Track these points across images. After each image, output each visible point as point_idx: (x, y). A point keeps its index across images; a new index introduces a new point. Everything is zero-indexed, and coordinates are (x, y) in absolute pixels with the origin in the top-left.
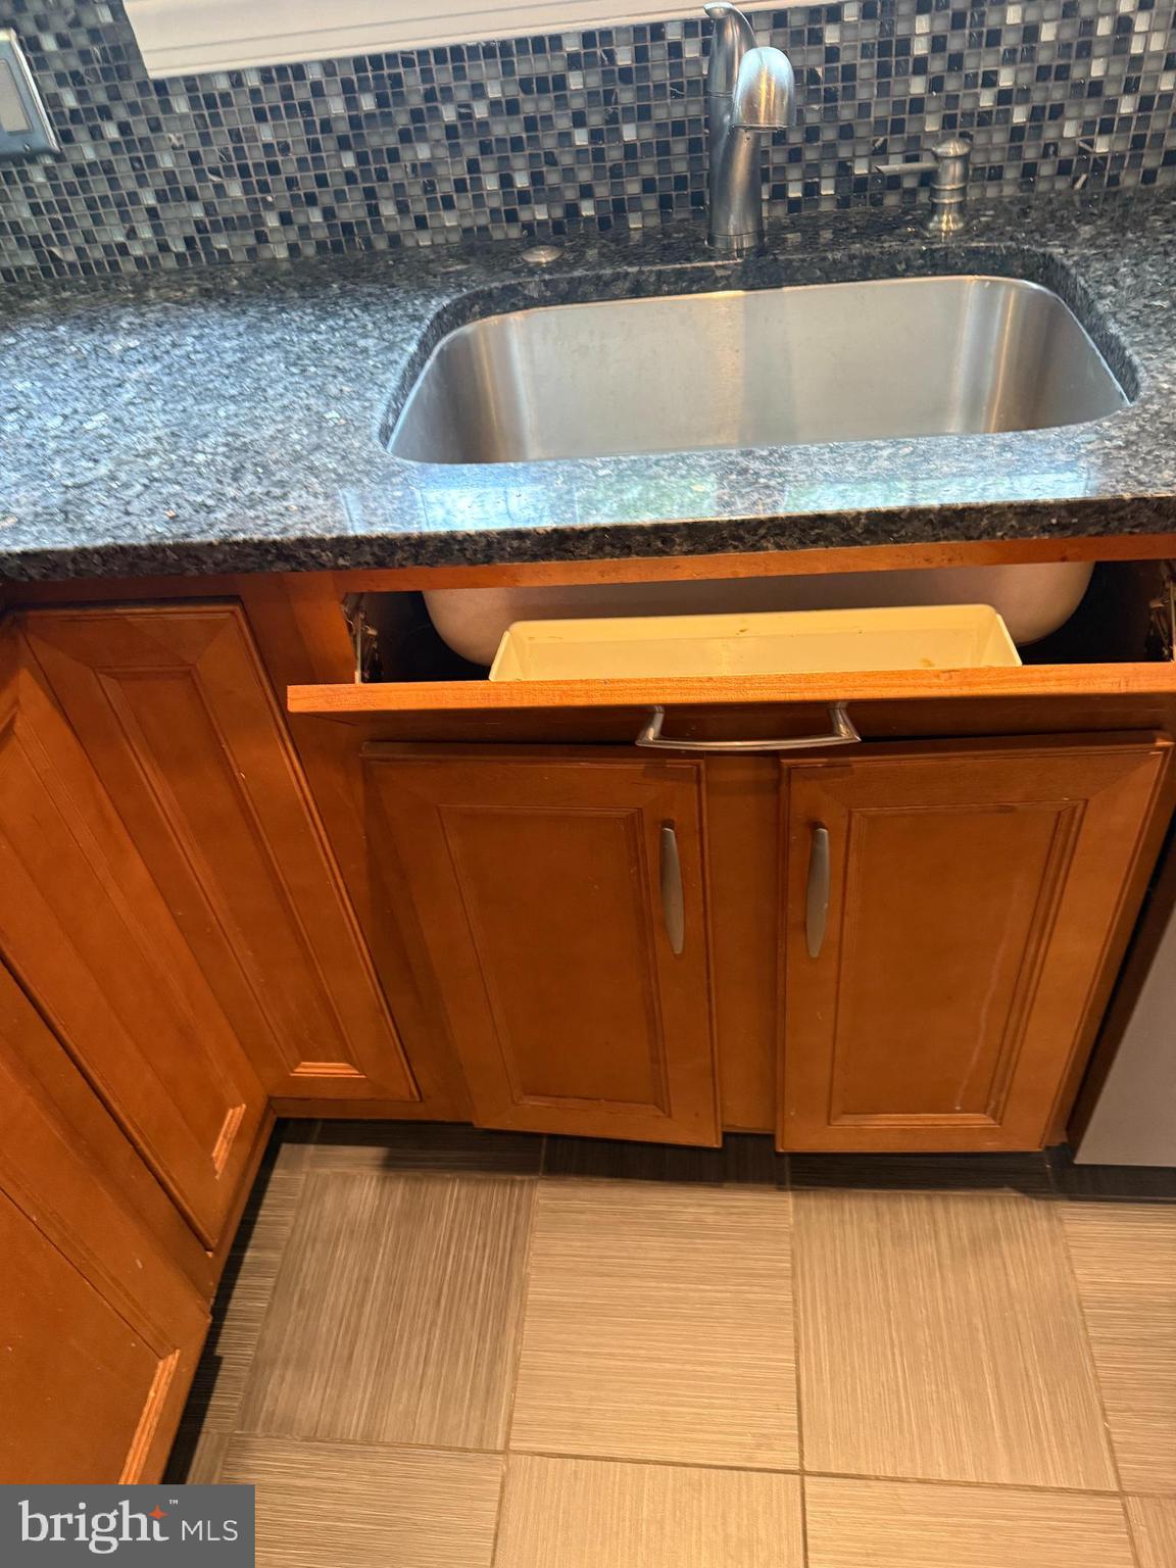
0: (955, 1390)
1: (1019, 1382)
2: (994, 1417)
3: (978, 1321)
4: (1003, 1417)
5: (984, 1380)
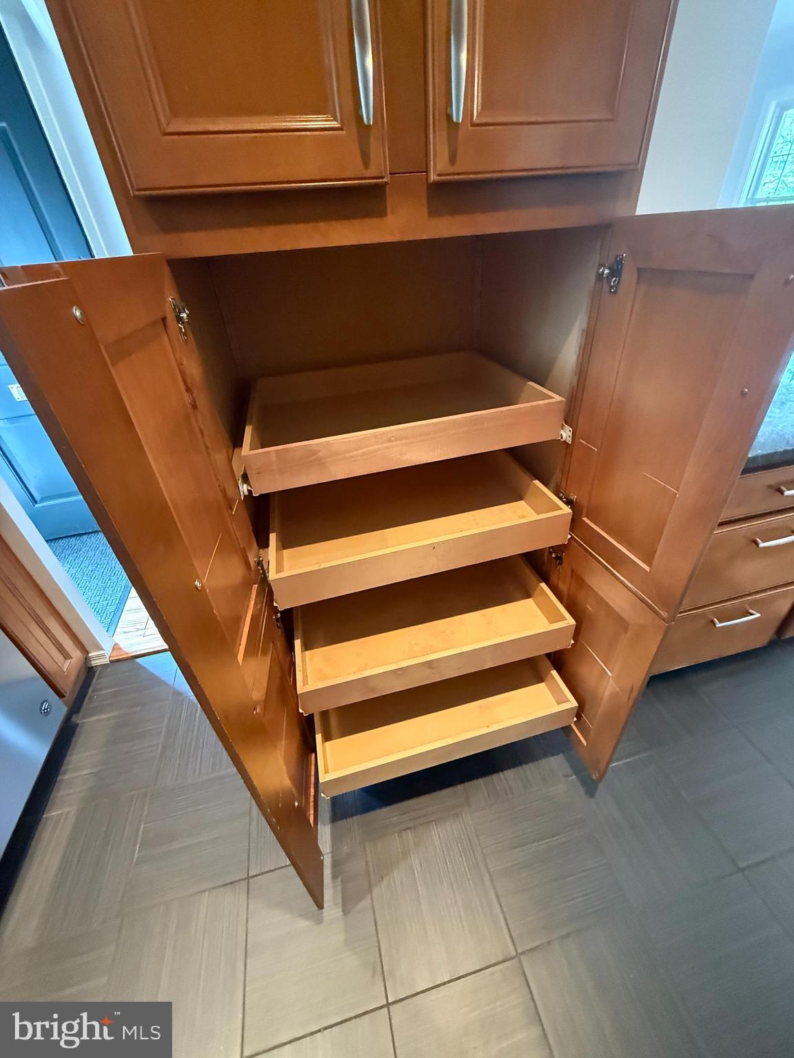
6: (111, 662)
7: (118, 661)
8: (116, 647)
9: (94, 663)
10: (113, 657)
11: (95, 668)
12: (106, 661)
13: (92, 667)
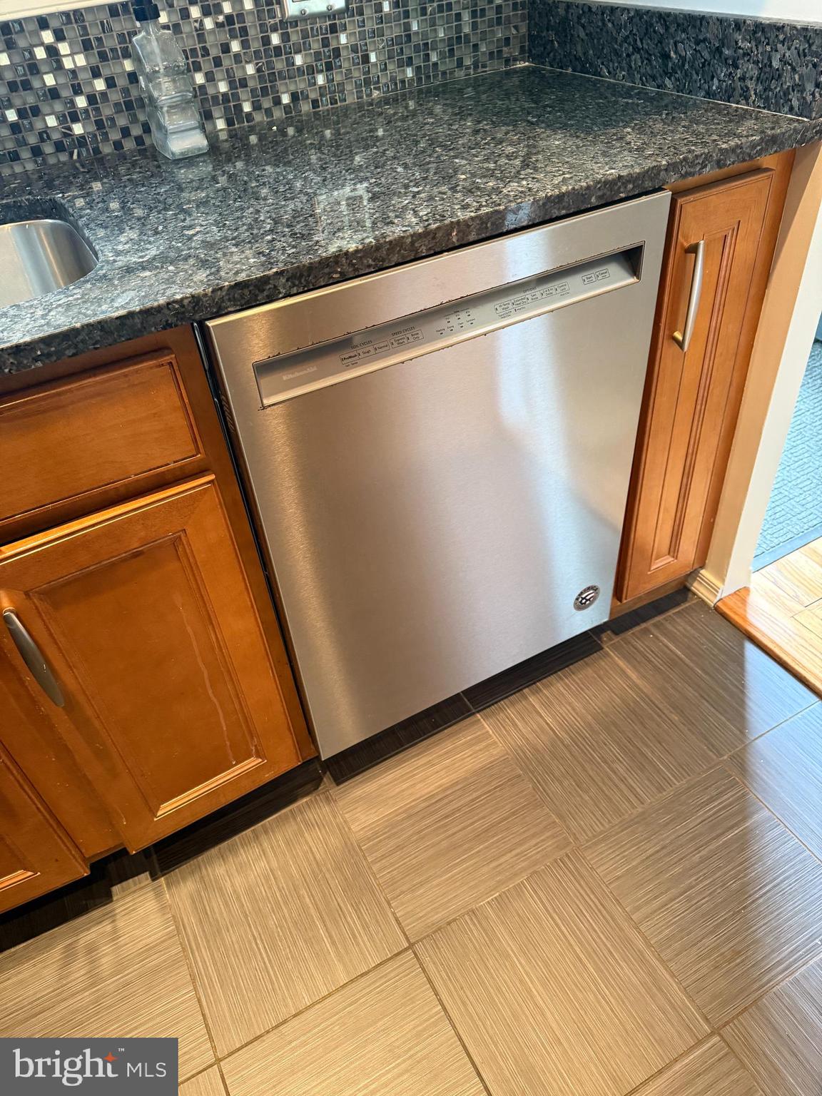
0: (301, 943)
1: (337, 916)
2: (328, 945)
3: (303, 892)
4: (333, 943)
5: (317, 926)
6: (716, 609)
7: (724, 616)
8: (742, 595)
9: (697, 587)
10: (725, 604)
11: (690, 595)
12: (712, 600)
13: (689, 590)
